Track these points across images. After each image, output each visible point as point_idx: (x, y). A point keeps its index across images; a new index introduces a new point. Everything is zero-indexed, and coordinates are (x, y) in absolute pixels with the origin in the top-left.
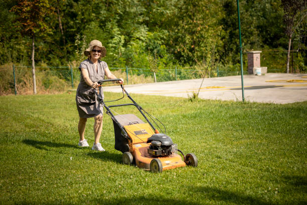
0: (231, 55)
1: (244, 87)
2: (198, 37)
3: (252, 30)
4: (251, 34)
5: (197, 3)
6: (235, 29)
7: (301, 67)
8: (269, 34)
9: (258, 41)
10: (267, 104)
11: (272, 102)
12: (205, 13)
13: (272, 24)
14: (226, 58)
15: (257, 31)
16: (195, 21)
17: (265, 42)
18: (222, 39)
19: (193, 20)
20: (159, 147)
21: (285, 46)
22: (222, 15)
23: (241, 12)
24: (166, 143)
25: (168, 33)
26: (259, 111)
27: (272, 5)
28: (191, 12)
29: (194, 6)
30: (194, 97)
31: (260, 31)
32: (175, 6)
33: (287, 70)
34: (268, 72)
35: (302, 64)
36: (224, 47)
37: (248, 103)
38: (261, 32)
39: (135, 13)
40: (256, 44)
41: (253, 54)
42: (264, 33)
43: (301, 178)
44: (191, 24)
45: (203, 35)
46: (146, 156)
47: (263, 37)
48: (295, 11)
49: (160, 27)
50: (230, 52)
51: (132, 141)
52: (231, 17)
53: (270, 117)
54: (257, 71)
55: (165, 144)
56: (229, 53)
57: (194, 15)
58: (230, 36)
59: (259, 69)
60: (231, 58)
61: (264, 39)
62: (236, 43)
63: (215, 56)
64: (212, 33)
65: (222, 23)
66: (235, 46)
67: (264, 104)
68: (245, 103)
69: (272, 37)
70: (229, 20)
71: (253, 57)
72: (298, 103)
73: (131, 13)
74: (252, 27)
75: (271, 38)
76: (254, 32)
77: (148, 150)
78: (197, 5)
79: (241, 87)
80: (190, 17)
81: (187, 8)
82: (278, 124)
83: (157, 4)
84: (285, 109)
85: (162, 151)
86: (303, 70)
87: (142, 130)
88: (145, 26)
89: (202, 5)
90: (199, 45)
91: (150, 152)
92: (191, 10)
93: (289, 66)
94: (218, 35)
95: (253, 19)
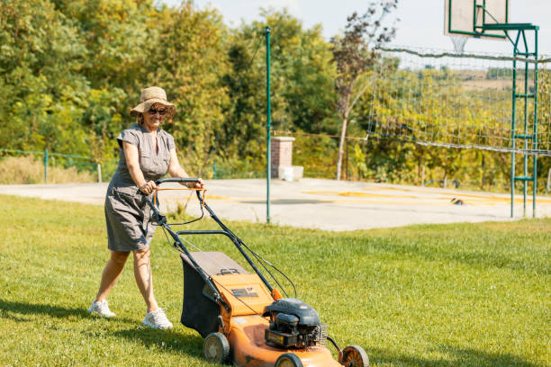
0: (236, 142)
1: (271, 199)
2: (181, 105)
3: (276, 100)
4: (275, 106)
5: (183, 44)
6: (247, 96)
7: (360, 172)
8: (306, 110)
9: (286, 120)
10: (309, 230)
11: (317, 227)
12: (198, 63)
13: (311, 92)
14: (227, 147)
15: (285, 101)
16: (177, 76)
17: (297, 123)
18: (223, 112)
19: (173, 73)
20: (292, 327)
21: (334, 134)
22: (225, 69)
23: (259, 65)
24: (307, 319)
25: (125, 95)
26: (298, 240)
27: (311, 58)
28: (172, 59)
29: (179, 49)
30: (179, 212)
31: (290, 103)
32: (142, 47)
33: (336, 174)
34: (305, 175)
35: (363, 166)
36: (225, 126)
37: (277, 227)
38: (293, 104)
39: (67, 53)
40: (282, 125)
41: (279, 141)
42: (297, 107)
43: (379, 352)
44: (170, 80)
45: (192, 102)
46: (259, 346)
47: (295, 113)
48: (356, 72)
49: (110, 82)
50: (235, 136)
51: (229, 310)
52: (240, 73)
53: (318, 251)
54: (286, 173)
55: (305, 323)
56: (232, 138)
57: (176, 65)
58: (237, 107)
59: (288, 170)
60: (236, 147)
61: (297, 118)
62: (246, 121)
63: (211, 142)
64: (207, 99)
65: (224, 83)
66: (246, 127)
67: (303, 230)
68: (271, 227)
69: (310, 115)
70: (237, 79)
71: (279, 148)
72: (362, 231)
73: (60, 52)
74: (277, 95)
75: (307, 117)
76: (280, 105)
77: (267, 332)
78: (183, 48)
79: (265, 199)
80: (169, 68)
81: (164, 53)
82: (332, 262)
83: (111, 40)
84: (343, 239)
85: (298, 336)
86: (364, 177)
87: (246, 287)
88: (84, 78)
89: (192, 48)
90: (181, 120)
91: (270, 337)
92: (172, 56)
93: (342, 168)
94: (216, 104)
95: (278, 80)
